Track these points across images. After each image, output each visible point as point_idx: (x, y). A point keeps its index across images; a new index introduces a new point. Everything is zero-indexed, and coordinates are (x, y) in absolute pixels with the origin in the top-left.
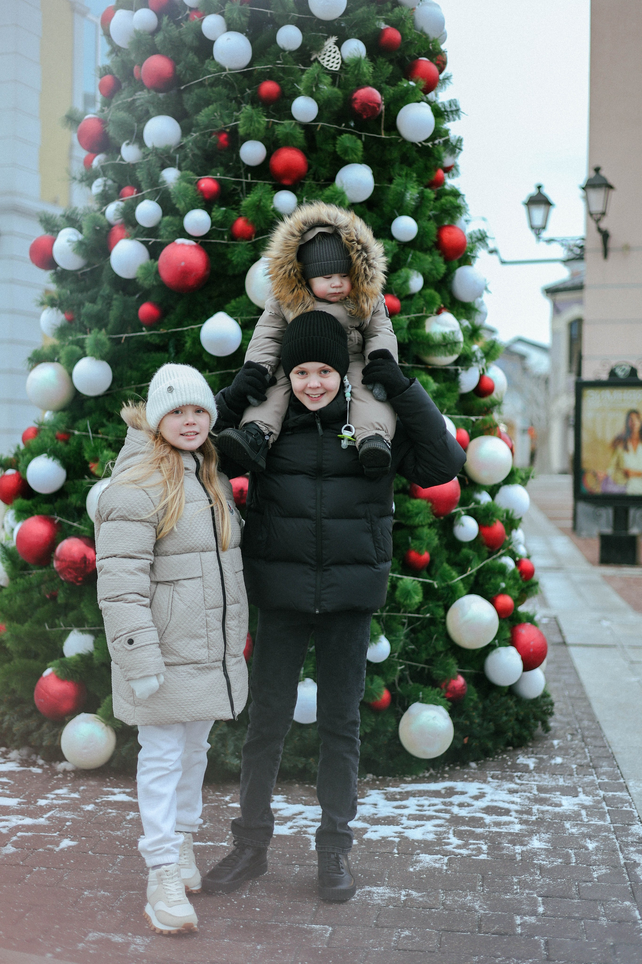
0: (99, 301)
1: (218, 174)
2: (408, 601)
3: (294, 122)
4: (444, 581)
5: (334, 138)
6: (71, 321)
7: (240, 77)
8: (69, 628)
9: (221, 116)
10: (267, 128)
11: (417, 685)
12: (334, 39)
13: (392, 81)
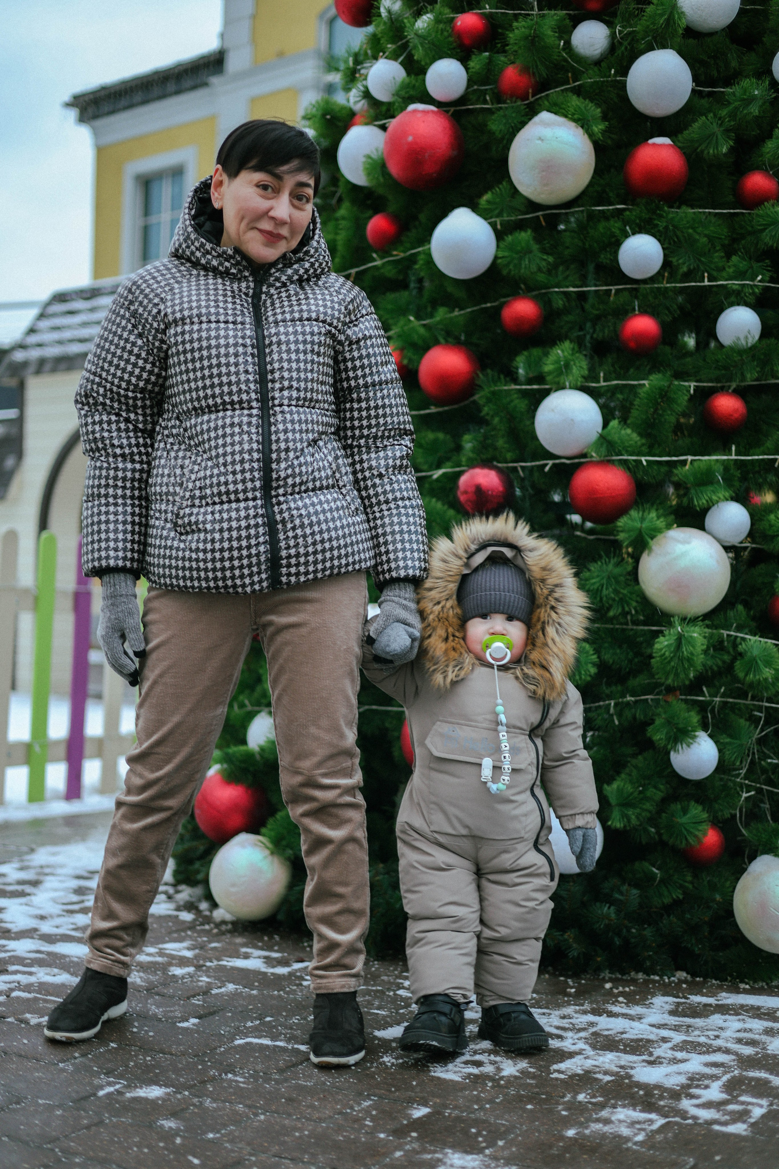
1: (488, 7)
8: (256, 708)
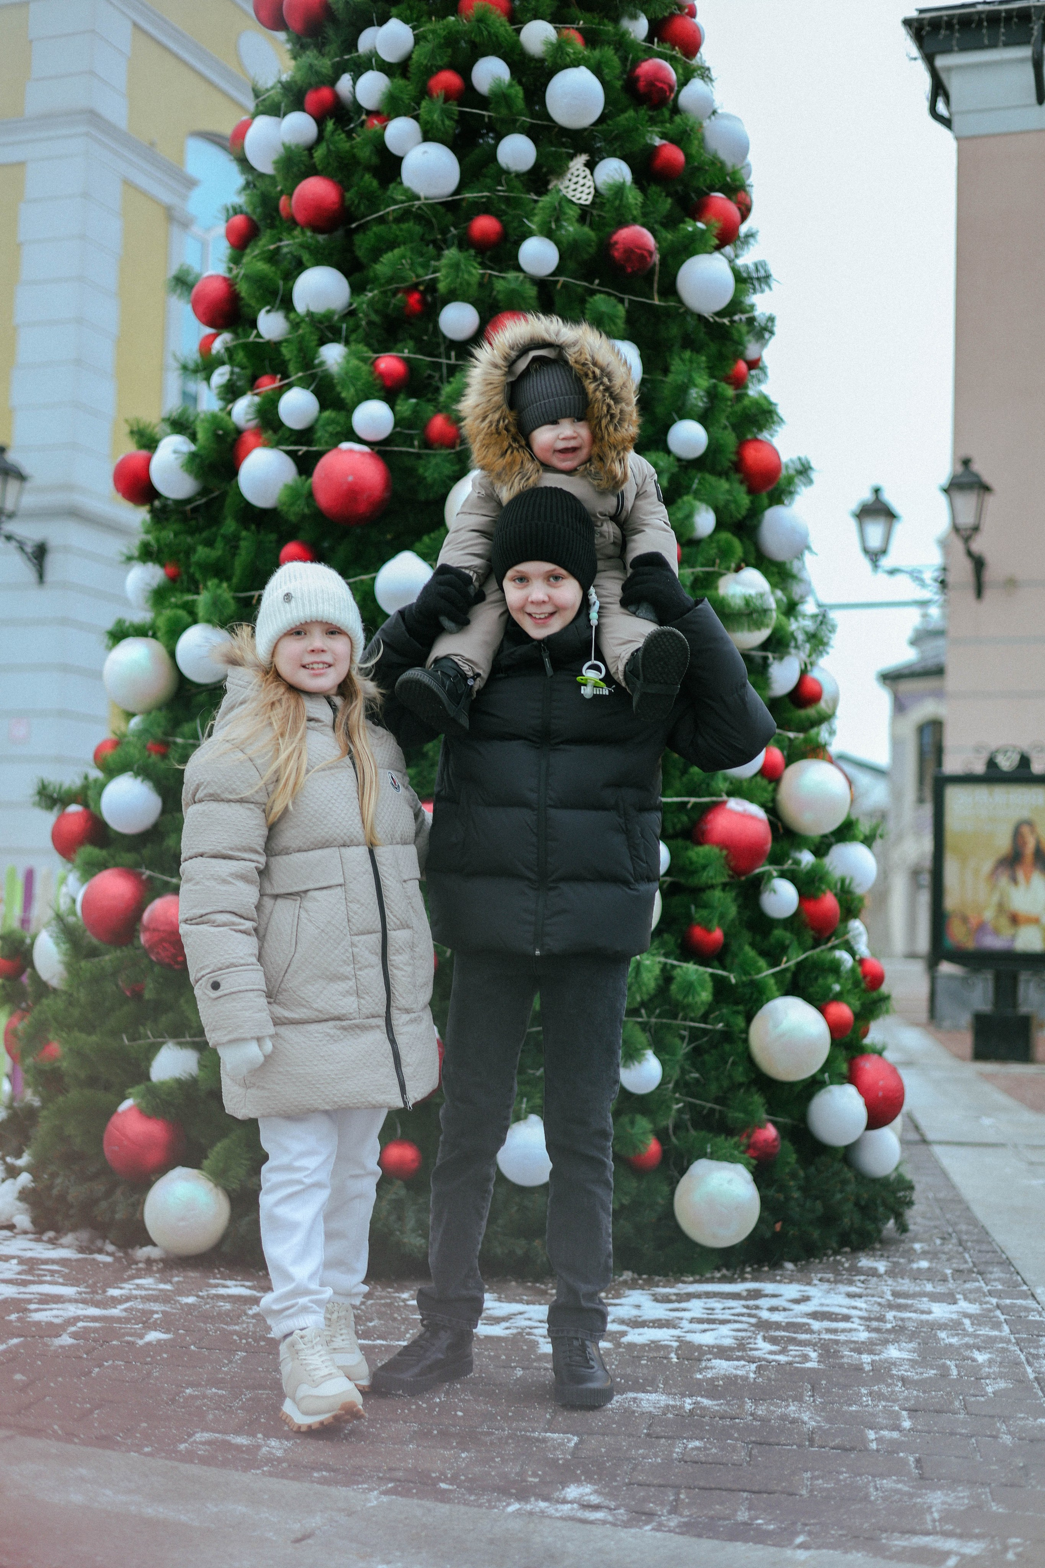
0: (219, 544)
1: (406, 351)
2: (690, 999)
3: (521, 275)
4: (746, 973)
5: (583, 301)
6: (173, 579)
7: (442, 210)
8: (160, 1040)
9: (412, 264)
10: (481, 285)
11: (703, 1133)
12: (583, 158)
13: (671, 222)
